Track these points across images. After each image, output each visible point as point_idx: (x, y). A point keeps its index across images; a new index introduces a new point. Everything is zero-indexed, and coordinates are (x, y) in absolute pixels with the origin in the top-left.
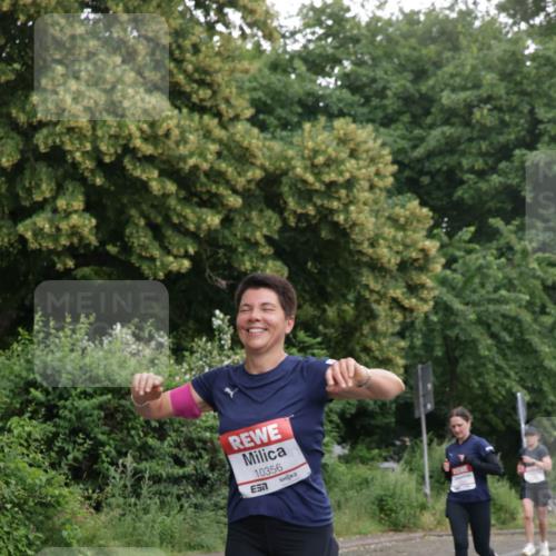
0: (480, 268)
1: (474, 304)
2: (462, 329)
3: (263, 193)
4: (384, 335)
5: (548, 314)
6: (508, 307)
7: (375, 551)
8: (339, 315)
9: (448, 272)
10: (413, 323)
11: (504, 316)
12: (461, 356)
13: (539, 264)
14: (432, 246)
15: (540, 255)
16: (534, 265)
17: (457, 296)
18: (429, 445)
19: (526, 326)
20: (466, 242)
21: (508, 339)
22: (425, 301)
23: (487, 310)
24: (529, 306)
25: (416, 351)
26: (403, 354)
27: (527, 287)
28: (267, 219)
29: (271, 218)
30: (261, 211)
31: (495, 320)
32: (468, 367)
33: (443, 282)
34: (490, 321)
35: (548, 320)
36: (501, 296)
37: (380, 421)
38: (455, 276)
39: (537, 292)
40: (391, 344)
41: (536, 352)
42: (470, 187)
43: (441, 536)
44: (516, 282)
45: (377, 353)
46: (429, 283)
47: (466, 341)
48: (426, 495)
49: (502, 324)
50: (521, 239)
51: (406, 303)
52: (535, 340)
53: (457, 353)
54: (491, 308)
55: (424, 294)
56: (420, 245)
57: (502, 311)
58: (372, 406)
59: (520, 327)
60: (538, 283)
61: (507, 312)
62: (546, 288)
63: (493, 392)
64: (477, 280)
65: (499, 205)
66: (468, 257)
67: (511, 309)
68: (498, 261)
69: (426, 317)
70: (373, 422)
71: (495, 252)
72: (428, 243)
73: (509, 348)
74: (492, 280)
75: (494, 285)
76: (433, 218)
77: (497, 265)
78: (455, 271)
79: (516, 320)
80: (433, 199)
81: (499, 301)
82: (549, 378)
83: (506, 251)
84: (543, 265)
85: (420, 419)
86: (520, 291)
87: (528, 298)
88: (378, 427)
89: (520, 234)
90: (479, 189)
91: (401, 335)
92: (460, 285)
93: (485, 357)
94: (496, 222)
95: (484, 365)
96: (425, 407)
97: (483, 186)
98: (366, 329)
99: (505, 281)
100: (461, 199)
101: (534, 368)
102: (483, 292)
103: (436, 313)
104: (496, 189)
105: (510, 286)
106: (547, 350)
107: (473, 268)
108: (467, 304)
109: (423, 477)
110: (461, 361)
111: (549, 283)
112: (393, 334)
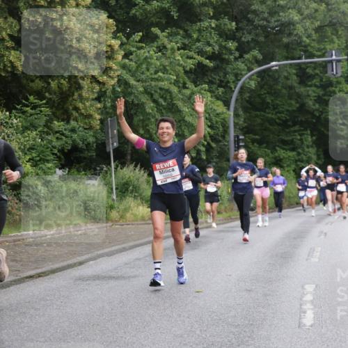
0: (146, 58)
1: (142, 81)
2: (135, 96)
3: (7, 6)
4: (87, 99)
5: (187, 88)
6: (163, 83)
7: (81, 234)
8: (58, 87)
9: (127, 61)
10: (105, 92)
11: (161, 89)
12: (135, 114)
13: (181, 57)
14: (116, 43)
15: (182, 51)
16: (179, 58)
17: (132, 76)
18: (116, 169)
19: (174, 95)
20: (136, 42)
21: (163, 103)
22: (112, 78)
23: (150, 85)
24: (176, 83)
25: (108, 110)
26: (100, 112)
27: (175, 71)
28: (10, 23)
29: (12, 23)
30: (6, 18)
31: (156, 92)
32: (140, 120)
33: (124, 67)
34: (153, 92)
35: (187, 92)
36: (159, 76)
37: (87, 154)
38: (131, 63)
39: (180, 75)
40: (92, 106)
41: (180, 111)
42: (140, 8)
43: (123, 225)
44: (168, 68)
45: (83, 111)
46: (115, 67)
47: (138, 104)
48: (113, 200)
49: (160, 94)
50: (171, 41)
51: (100, 79)
52: (180, 104)
53: (132, 112)
54: (153, 83)
55: (112, 74)
56: (109, 43)
57: (159, 86)
58: (81, 145)
59: (171, 96)
60: (181, 69)
61: (163, 87)
62: (186, 72)
63: (154, 136)
64: (144, 66)
65: (157, 20)
66: (139, 51)
67: (165, 84)
68: (157, 54)
69: (114, 89)
70: (82, 155)
71: (155, 49)
72: (113, 42)
73: (164, 109)
74: (153, 66)
75: (155, 69)
76: (116, 26)
77: (157, 57)
78: (131, 60)
79: (168, 91)
80: (117, 15)
81: (157, 80)
82: (188, 128)
83: (161, 49)
84: (184, 57)
85: (110, 152)
86: (170, 74)
87: (175, 78)
88: (85, 158)
89: (171, 38)
90: (145, 10)
91: (98, 99)
92: (134, 69)
93: (149, 114)
94: (156, 30)
95: (149, 119)
96: (113, 145)
97: (148, 7)
98: (76, 96)
99: (161, 67)
100: (135, 15)
101: (180, 121)
102: (148, 74)
103: (120, 86)
104: (155, 9)
105: (164, 70)
106: (187, 110)
107: (142, 58)
108: (138, 81)
109: (112, 189)
110: (135, 116)
111: (188, 69)
112: (93, 99)
